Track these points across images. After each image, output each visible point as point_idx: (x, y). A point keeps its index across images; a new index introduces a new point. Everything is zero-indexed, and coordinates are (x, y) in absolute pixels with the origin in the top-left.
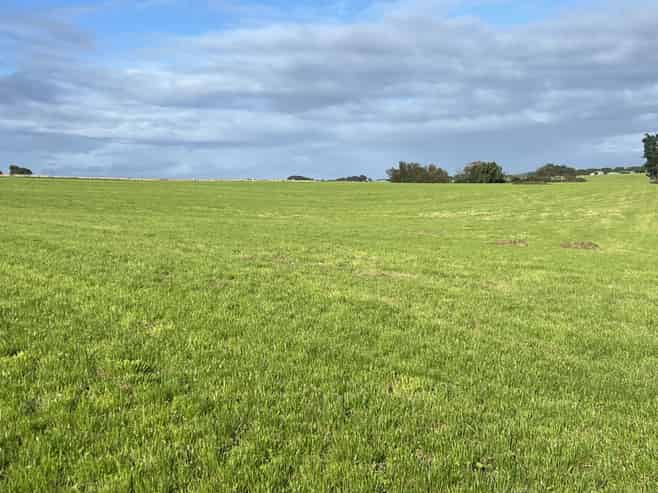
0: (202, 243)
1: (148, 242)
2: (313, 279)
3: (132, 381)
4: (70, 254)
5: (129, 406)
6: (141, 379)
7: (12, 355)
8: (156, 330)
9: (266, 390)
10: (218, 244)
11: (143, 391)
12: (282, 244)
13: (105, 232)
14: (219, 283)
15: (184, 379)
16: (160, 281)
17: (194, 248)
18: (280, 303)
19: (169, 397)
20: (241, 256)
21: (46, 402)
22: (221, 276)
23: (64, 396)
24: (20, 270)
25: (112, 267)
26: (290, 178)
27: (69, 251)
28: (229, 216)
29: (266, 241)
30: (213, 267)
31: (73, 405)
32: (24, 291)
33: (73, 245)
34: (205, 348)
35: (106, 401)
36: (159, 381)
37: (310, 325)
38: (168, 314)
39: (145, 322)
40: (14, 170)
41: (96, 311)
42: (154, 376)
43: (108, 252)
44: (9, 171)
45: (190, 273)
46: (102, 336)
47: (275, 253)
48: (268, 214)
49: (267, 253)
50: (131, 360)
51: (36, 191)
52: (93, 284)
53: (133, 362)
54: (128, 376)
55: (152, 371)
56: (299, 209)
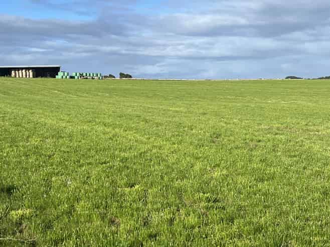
0: (236, 119)
1: (203, 118)
2: (314, 143)
3: (207, 208)
4: (158, 125)
5: (206, 225)
6: (212, 207)
7: (131, 187)
8: (216, 174)
9: (297, 219)
10: (247, 120)
11: (214, 215)
12: (289, 120)
13: (177, 112)
14: (252, 144)
15: (240, 208)
16: (214, 142)
17: (231, 122)
18: (295, 159)
19: (232, 220)
20: (263, 126)
21: (155, 218)
22: (252, 140)
23: (165, 215)
24: (131, 135)
25: (184, 133)
26: (287, 78)
27: (157, 123)
28: (249, 102)
29: (277, 118)
30: (246, 134)
31: (171, 221)
32: (134, 147)
33: (159, 119)
34: (250, 187)
35: (192, 220)
36: (224, 208)
37: (318, 174)
38: (223, 164)
39: (209, 168)
40: (122, 75)
41: (178, 161)
42: (220, 204)
43: (180, 124)
44: (119, 76)
45: (232, 138)
46: (183, 177)
47: (285, 125)
48: (274, 101)
49: (280, 125)
50: (204, 193)
51: (135, 87)
52: (174, 144)
53: (205, 195)
54: (203, 204)
55: (218, 201)
56: (294, 97)
